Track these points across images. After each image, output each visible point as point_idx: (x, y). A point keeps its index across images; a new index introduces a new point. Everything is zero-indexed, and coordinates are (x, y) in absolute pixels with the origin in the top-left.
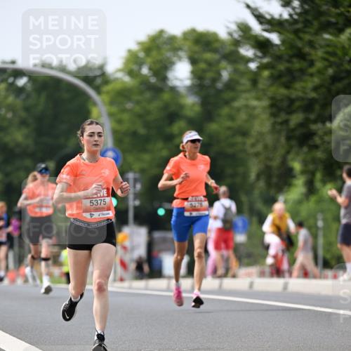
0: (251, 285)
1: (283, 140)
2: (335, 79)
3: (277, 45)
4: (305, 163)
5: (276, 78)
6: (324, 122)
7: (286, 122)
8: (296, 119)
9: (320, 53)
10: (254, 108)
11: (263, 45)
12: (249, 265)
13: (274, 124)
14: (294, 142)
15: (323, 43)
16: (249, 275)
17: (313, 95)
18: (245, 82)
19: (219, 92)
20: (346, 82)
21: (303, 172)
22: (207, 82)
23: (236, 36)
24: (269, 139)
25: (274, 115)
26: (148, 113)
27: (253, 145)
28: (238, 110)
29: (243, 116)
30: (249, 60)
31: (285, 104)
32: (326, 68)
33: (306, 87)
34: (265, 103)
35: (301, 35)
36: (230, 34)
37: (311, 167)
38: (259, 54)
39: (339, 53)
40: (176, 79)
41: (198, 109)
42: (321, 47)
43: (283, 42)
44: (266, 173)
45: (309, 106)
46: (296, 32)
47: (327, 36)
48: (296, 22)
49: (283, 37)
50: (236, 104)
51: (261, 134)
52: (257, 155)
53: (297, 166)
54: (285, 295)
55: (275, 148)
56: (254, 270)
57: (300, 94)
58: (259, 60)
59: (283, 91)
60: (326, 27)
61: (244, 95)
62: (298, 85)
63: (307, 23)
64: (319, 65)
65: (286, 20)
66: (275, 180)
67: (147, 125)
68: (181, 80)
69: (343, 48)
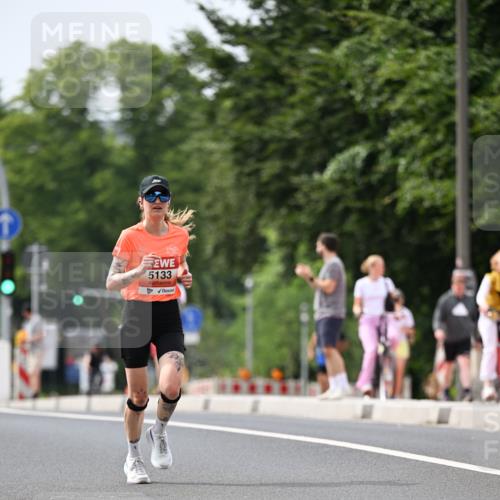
0: (206, 405)
1: (251, 198)
2: (326, 111)
3: (242, 63)
4: (283, 230)
5: (241, 110)
6: (310, 173)
7: (256, 172)
8: (271, 168)
9: (305, 75)
10: (211, 153)
11: (223, 64)
12: (203, 376)
13: (239, 176)
14: (266, 202)
15: (309, 60)
16: (203, 390)
17: (295, 134)
18: (198, 116)
19: (161, 129)
20: (341, 115)
21: (281, 244)
22: (144, 116)
23: (185, 49)
24: (232, 197)
25: (238, 163)
26: (59, 159)
27: (209, 206)
28: (188, 156)
29: (194, 164)
30: (204, 85)
31: (255, 147)
32: (313, 96)
33: (286, 123)
34: (227, 145)
35: (278, 49)
36: (177, 47)
37: (292, 237)
38: (219, 76)
39: (332, 74)
40: (99, 111)
41: (130, 153)
42: (307, 66)
43: (253, 58)
44: (228, 245)
45: (288, 150)
46: (271, 45)
47: (314, 51)
48: (270, 30)
49: (251, 51)
50: (186, 147)
51: (221, 190)
52: (215, 219)
53: (272, 235)
54: (254, 419)
55: (241, 210)
56: (210, 383)
57: (276, 133)
58: (217, 84)
59: (251, 129)
60: (313, 37)
61: (197, 135)
62: (273, 120)
63: (286, 32)
64: (303, 92)
65: (256, 28)
66: (240, 255)
67: (57, 177)
68: (107, 113)
69: (338, 67)
